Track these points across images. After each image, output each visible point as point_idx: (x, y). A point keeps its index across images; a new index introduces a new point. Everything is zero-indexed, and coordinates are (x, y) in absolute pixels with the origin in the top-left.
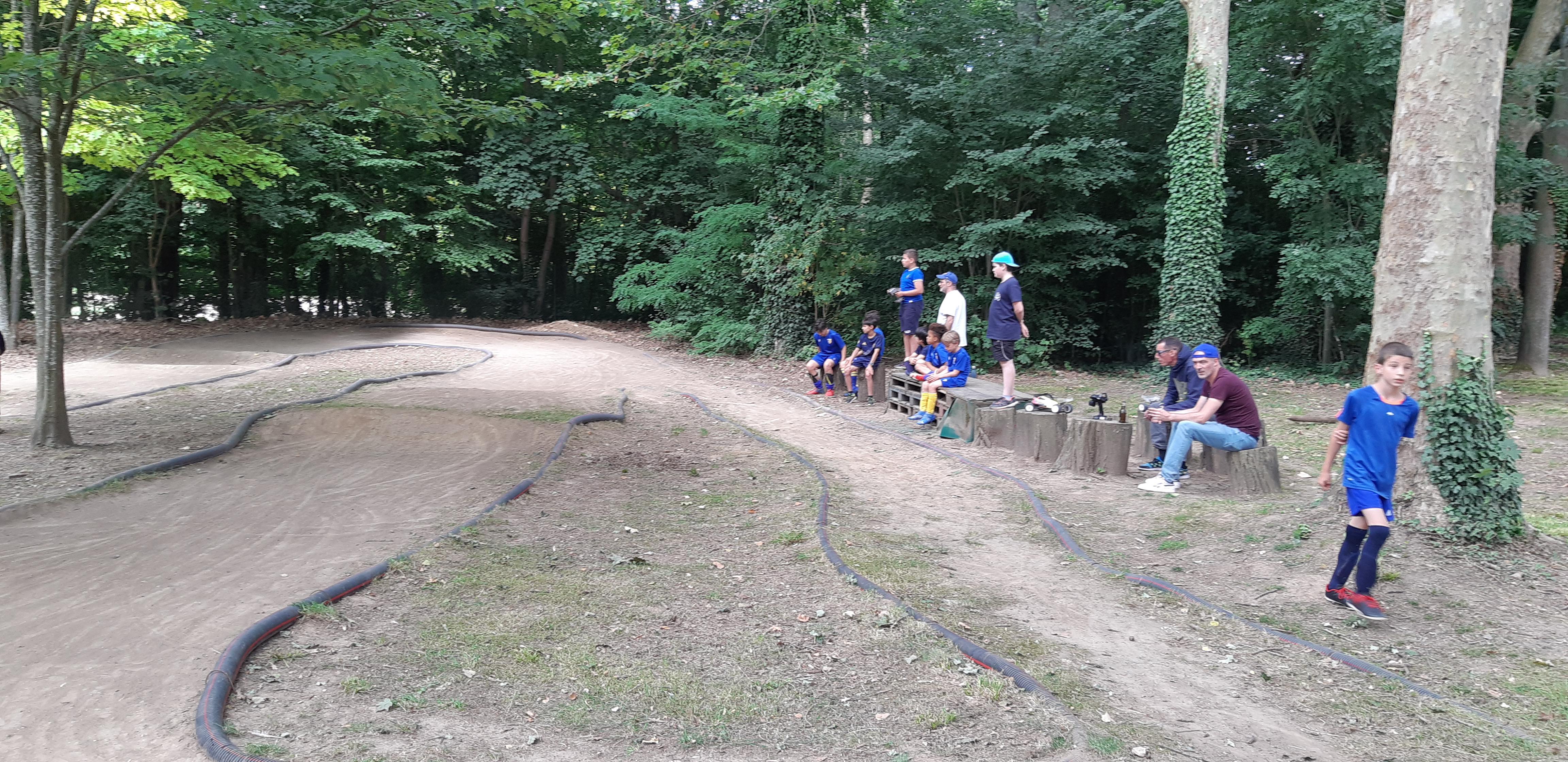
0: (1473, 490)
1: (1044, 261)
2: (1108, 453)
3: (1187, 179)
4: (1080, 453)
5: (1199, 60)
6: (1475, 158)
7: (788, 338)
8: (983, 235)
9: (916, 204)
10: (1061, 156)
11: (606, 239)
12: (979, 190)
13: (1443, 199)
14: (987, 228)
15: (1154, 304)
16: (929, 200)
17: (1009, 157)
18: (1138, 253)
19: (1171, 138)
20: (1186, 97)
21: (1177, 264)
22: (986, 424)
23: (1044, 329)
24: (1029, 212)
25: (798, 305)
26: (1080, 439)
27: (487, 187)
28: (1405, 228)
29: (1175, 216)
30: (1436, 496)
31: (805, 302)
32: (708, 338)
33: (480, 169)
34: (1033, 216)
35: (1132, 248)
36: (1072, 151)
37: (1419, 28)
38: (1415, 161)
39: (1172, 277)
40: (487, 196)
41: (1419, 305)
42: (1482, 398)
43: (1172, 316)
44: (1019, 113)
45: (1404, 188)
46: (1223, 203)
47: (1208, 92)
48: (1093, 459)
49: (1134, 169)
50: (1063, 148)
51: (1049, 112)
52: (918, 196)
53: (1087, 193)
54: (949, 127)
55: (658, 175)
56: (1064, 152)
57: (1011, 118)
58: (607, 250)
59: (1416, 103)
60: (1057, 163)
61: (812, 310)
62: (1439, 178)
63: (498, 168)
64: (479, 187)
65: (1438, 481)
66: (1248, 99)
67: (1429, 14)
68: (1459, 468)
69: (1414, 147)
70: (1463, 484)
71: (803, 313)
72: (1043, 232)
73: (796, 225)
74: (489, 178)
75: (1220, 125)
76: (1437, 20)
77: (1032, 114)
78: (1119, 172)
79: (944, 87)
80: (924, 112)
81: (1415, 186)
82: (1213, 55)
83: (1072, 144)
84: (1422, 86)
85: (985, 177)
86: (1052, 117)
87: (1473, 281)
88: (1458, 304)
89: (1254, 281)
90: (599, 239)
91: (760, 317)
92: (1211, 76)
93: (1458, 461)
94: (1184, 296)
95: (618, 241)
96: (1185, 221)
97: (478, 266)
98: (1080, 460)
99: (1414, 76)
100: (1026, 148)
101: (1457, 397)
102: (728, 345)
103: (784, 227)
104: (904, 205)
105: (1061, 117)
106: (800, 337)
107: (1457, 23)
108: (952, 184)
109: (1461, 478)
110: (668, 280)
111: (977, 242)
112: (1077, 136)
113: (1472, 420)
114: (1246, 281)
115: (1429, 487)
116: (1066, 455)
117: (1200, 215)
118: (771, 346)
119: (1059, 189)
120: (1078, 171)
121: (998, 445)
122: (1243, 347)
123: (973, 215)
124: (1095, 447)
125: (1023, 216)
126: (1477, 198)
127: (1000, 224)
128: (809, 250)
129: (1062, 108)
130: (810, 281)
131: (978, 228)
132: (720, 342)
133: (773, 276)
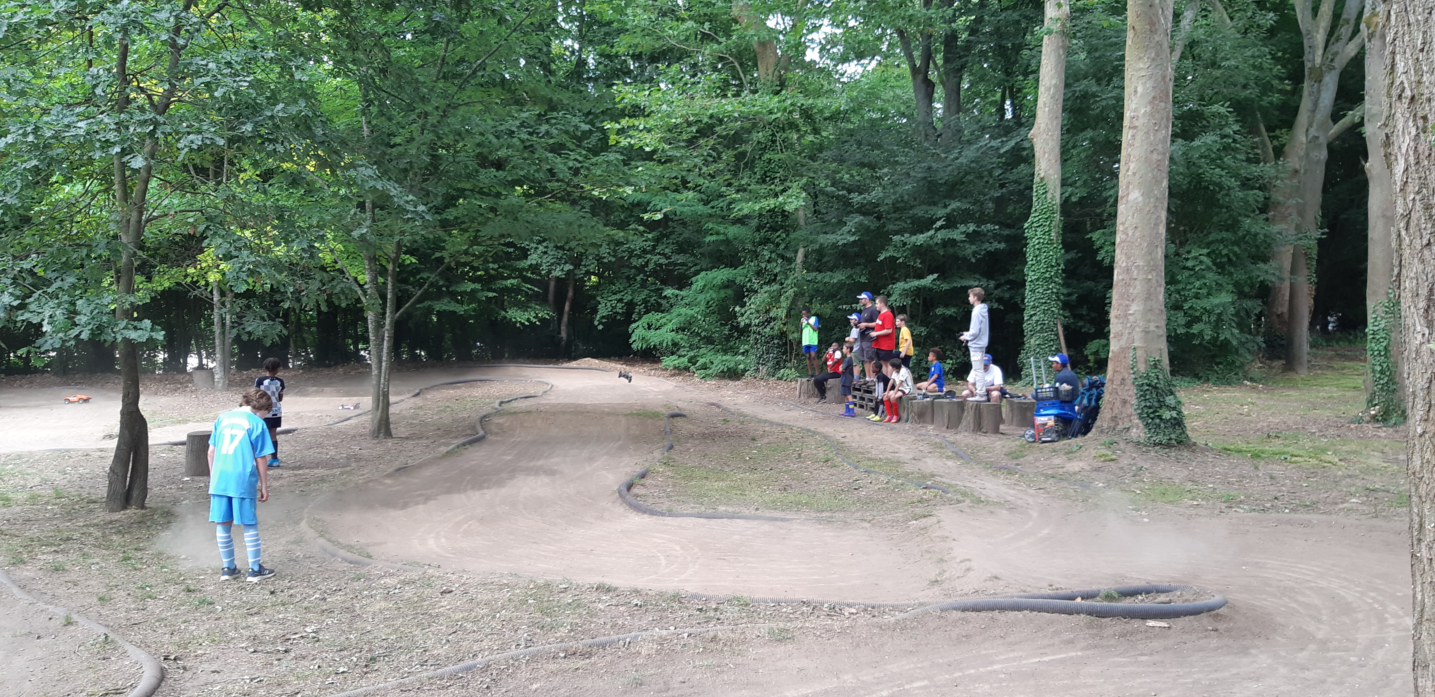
0: (1158, 421)
1: (946, 306)
2: (987, 421)
3: (1037, 252)
4: (971, 421)
5: (1042, 175)
6: (1152, 263)
7: (770, 364)
8: (904, 290)
9: (858, 270)
10: (955, 237)
11: (618, 296)
12: (901, 260)
13: (1137, 283)
14: (907, 286)
15: (1021, 333)
16: (866, 267)
17: (920, 239)
18: (1011, 298)
19: (1026, 225)
20: (1034, 199)
21: (1033, 307)
22: (916, 409)
23: (948, 353)
24: (936, 275)
25: (776, 341)
26: (972, 413)
27: (534, 262)
28: (1122, 297)
29: (1031, 276)
30: (1141, 425)
31: (781, 339)
32: (704, 367)
33: (528, 250)
34: (938, 279)
35: (1007, 296)
36: (962, 233)
37: (1124, 201)
38: (1124, 264)
39: (1031, 316)
40: (535, 268)
41: (1129, 333)
42: (1161, 377)
43: (1032, 341)
44: (924, 207)
45: (1120, 277)
46: (1062, 266)
47: (1049, 196)
48: (980, 424)
49: (1005, 242)
50: (956, 231)
51: (946, 206)
52: (859, 264)
53: (973, 260)
54: (879, 218)
55: (654, 247)
56: (956, 235)
57: (919, 211)
58: (620, 305)
59: (1124, 236)
60: (953, 242)
61: (785, 344)
62: (1135, 272)
63: (541, 248)
64: (529, 263)
65: (1141, 418)
66: (1078, 194)
67: (1128, 194)
68: (1151, 410)
69: (1124, 258)
70: (1152, 419)
71: (779, 346)
72: (945, 286)
73: (776, 287)
74: (535, 256)
75: (1057, 216)
76: (1131, 197)
77: (935, 208)
78: (996, 243)
79: (876, 194)
80: (863, 210)
81: (1125, 276)
82: (1051, 172)
83: (962, 228)
84: (1126, 228)
85: (905, 251)
86: (948, 210)
87: (1154, 321)
88: (1147, 332)
89: (1093, 315)
90: (614, 297)
91: (747, 351)
92: (1050, 187)
93: (1150, 407)
94: (1039, 328)
95: (628, 298)
96: (1037, 280)
97: (528, 320)
98: (972, 425)
99: (1123, 224)
100: (932, 232)
101: (1148, 377)
102: (723, 371)
103: (766, 288)
104: (849, 271)
105: (953, 210)
106: (778, 363)
107: (1141, 199)
108: (882, 257)
109: (1152, 416)
110: (670, 326)
111: (900, 295)
112: (965, 222)
113: (1156, 388)
114: (1088, 315)
115: (1137, 421)
116: (964, 423)
117: (1047, 275)
118: (757, 370)
119: (955, 257)
120: (967, 246)
121: (924, 422)
122: (1089, 361)
123: (897, 276)
124: (980, 418)
125: (931, 278)
126: (1154, 281)
127: (916, 283)
128: (785, 304)
129: (954, 205)
130: (784, 324)
131: (900, 285)
132: (714, 370)
133: (757, 321)
